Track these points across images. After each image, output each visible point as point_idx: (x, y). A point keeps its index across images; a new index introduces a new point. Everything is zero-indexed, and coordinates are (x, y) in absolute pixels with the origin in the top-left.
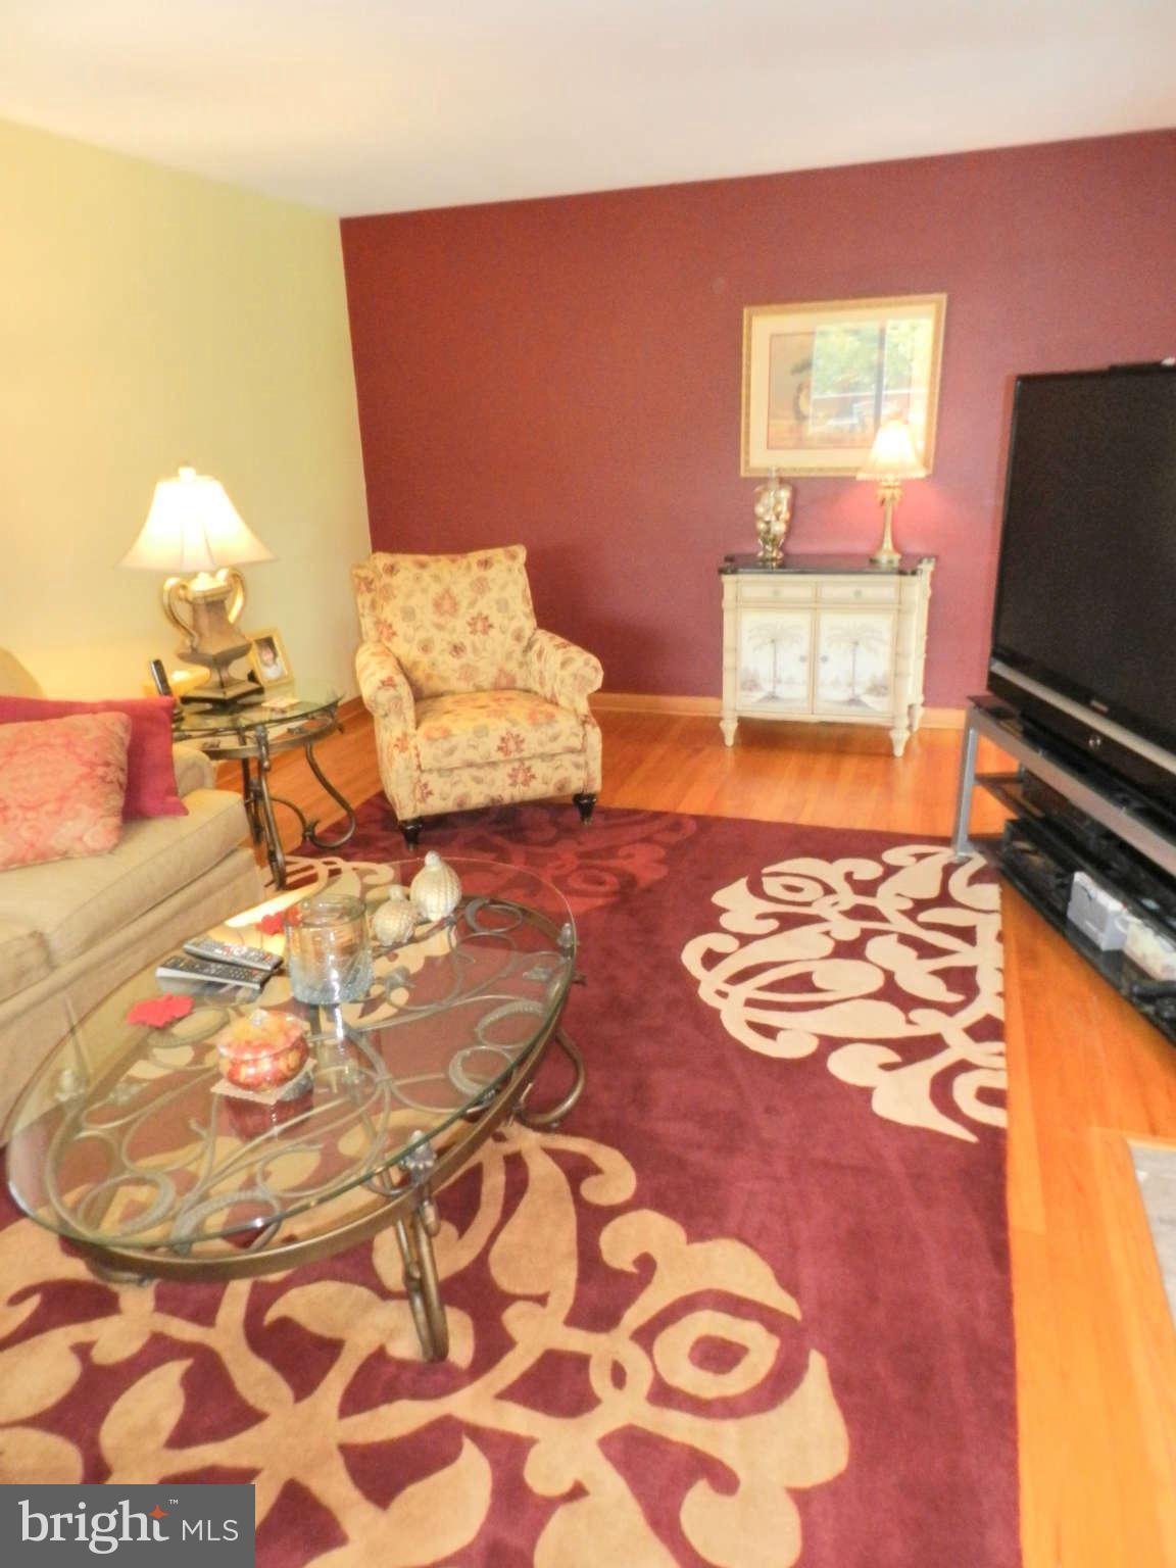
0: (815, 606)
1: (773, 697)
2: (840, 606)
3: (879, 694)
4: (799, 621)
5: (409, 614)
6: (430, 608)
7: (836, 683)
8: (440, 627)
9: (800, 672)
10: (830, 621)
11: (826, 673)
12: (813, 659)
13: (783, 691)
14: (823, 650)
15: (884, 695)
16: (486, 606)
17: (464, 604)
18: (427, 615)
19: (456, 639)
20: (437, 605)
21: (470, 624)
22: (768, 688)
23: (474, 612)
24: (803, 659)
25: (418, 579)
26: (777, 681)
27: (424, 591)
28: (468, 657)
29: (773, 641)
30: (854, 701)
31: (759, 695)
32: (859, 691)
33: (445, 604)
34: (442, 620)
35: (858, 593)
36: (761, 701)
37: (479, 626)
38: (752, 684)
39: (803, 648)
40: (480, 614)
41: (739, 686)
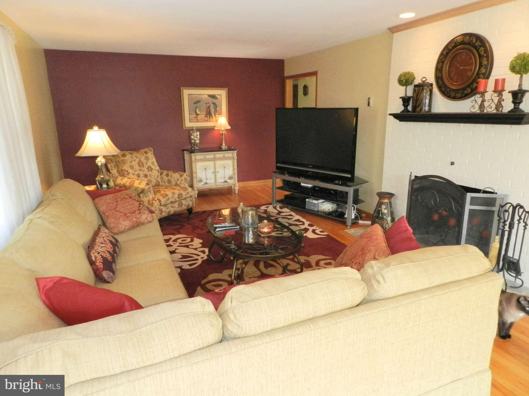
0: (214, 159)
1: (206, 183)
2: (220, 159)
3: (231, 179)
4: (211, 163)
5: (132, 167)
6: (137, 165)
7: (221, 178)
8: (141, 170)
9: (212, 176)
10: (218, 163)
11: (218, 175)
12: (215, 173)
13: (208, 181)
14: (217, 170)
15: (232, 179)
16: (149, 164)
17: (145, 163)
18: (137, 167)
19: (145, 173)
20: (139, 164)
21: (147, 169)
22: (204, 181)
23: (147, 165)
24: (213, 173)
25: (132, 157)
26: (207, 179)
27: (135, 161)
28: (149, 177)
29: (205, 169)
30: (225, 182)
31: (203, 183)
32: (226, 179)
33: (141, 164)
34: (141, 168)
35: (224, 156)
36: (203, 184)
37: (150, 169)
38: (201, 181)
39: (213, 170)
40: (149, 166)
41: (197, 182)
